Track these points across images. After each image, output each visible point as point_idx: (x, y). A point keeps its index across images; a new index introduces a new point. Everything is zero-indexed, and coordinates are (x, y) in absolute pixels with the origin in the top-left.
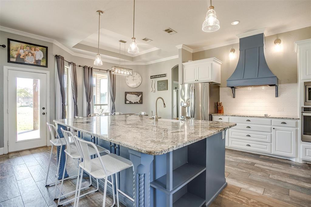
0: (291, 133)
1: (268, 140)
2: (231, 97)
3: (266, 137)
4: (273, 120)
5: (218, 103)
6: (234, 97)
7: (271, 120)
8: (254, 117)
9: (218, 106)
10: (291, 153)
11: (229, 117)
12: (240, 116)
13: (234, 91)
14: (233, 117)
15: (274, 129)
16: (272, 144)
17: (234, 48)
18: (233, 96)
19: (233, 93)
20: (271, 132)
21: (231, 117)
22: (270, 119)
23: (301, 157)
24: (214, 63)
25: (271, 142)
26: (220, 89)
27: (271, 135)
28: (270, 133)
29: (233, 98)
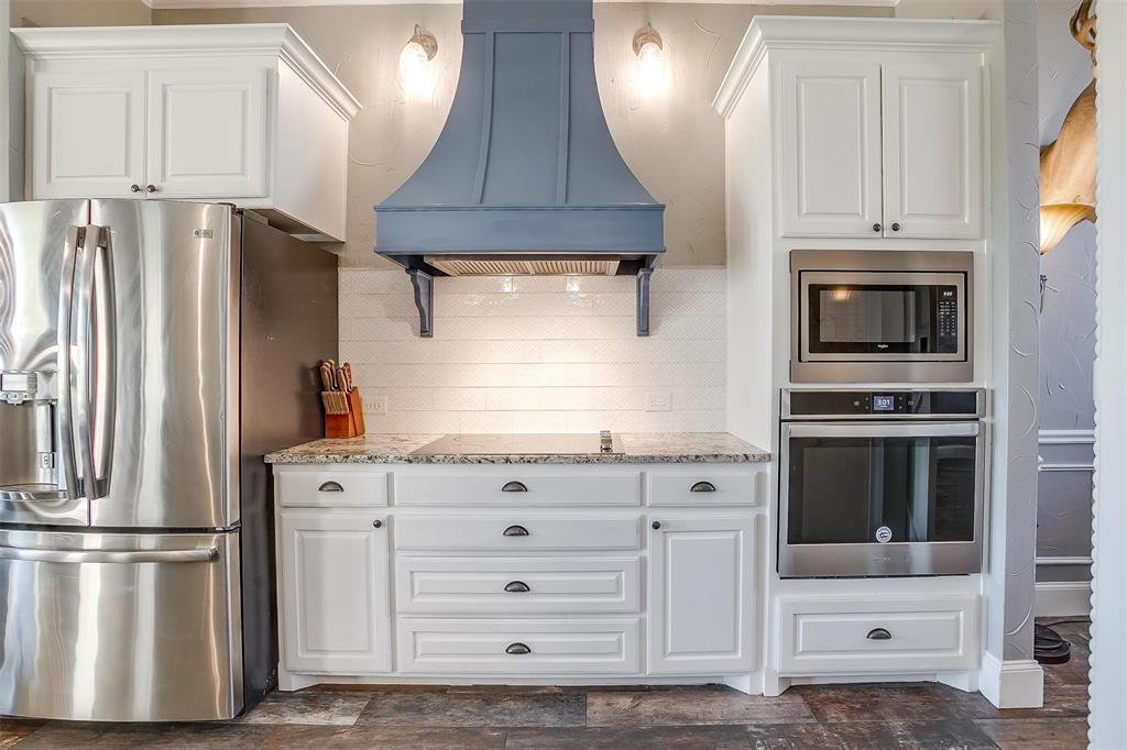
0: (736, 539)
1: (626, 598)
2: (406, 329)
3: (618, 580)
4: (653, 472)
5: (326, 367)
6: (425, 331)
7: (642, 476)
8: (546, 459)
9: (322, 387)
10: (735, 651)
11: (387, 468)
12: (465, 460)
13: (423, 290)
14: (420, 466)
15: (656, 526)
16: (648, 616)
17: (431, 29)
18: (423, 325)
19: (418, 302)
20: (643, 545)
21: (402, 472)
22: (633, 472)
23: (777, 666)
24: (285, 72)
25: (643, 607)
26: (345, 275)
27: (643, 563)
28: (633, 558)
29: (417, 338)
